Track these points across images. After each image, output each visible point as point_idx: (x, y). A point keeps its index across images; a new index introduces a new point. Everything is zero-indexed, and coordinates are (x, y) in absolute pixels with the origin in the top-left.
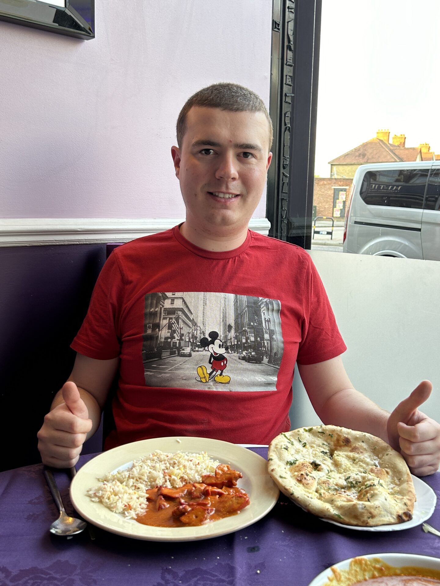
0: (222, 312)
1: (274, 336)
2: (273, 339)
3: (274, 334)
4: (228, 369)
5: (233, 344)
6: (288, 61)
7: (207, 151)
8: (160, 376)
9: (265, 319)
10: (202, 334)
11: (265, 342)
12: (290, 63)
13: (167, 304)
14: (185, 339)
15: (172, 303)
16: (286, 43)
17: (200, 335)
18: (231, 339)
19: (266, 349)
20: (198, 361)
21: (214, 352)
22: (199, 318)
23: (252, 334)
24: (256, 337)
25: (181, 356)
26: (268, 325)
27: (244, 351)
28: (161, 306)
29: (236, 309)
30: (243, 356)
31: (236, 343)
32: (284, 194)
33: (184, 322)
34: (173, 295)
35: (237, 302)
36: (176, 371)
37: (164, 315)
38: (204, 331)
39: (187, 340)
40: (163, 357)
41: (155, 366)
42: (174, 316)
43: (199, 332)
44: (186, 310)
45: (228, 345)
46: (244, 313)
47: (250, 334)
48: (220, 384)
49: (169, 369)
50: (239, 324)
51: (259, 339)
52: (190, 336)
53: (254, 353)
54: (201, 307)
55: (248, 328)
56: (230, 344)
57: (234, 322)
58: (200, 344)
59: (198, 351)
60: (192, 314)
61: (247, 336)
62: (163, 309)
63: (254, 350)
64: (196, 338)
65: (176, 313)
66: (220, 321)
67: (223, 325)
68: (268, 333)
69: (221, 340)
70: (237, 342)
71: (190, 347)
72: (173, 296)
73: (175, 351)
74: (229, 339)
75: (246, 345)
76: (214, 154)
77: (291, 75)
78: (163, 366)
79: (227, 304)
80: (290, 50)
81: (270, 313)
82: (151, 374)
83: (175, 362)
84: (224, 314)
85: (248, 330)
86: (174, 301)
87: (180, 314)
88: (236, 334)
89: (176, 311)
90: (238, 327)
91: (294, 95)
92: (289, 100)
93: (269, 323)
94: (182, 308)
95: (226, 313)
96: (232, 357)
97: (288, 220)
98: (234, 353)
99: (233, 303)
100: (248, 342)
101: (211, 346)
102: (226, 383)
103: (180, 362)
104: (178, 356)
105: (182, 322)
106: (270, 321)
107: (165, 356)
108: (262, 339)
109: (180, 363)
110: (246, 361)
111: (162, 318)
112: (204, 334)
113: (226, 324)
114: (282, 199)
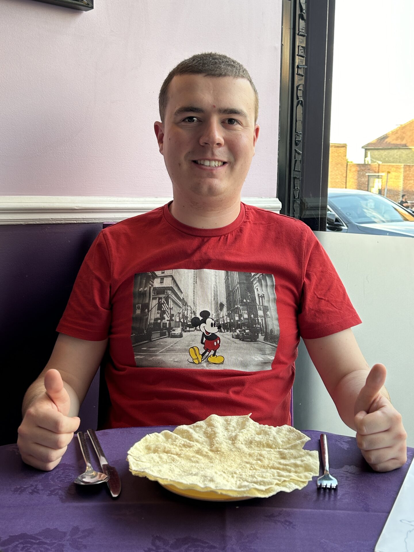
0: (213, 290)
1: (268, 313)
2: (267, 315)
3: (268, 310)
4: (222, 348)
5: (226, 322)
6: (300, 31)
7: (191, 119)
8: (151, 359)
9: (259, 295)
10: (193, 314)
11: (259, 318)
12: (303, 33)
13: (157, 283)
14: (176, 319)
15: (162, 282)
16: (298, 12)
17: (190, 314)
18: (223, 317)
19: (260, 326)
20: (190, 342)
21: (206, 331)
22: (190, 297)
23: (245, 311)
24: (249, 315)
25: (171, 338)
26: (262, 301)
27: (238, 329)
28: (151, 286)
29: (227, 287)
30: (236, 334)
31: (228, 321)
32: (297, 173)
33: (174, 301)
34: (162, 273)
35: (228, 279)
36: (167, 353)
37: (153, 294)
38: (195, 310)
39: (178, 320)
40: (153, 339)
41: (145, 349)
42: (164, 296)
43: (189, 312)
44: (176, 289)
45: (220, 323)
46: (236, 290)
47: (243, 311)
48: (214, 365)
49: (160, 352)
50: (230, 301)
51: (252, 316)
52: (181, 316)
53: (248, 331)
54: (192, 286)
55: (240, 305)
56: (223, 322)
57: (226, 300)
58: (191, 323)
59: (189, 331)
60: (182, 293)
61: (240, 313)
62: (152, 288)
63: (248, 328)
64: (187, 318)
65: (165, 292)
66: (212, 299)
67: (215, 303)
68: (262, 309)
69: (213, 318)
70: (230, 320)
71: (181, 327)
72: (163, 275)
73: (166, 332)
74: (221, 317)
75: (239, 323)
76: (197, 122)
77: (304, 45)
78: (153, 349)
79: (218, 281)
80: (303, 19)
81: (264, 288)
82: (142, 357)
83: (166, 343)
84: (215, 292)
85: (241, 307)
86: (163, 280)
87: (170, 293)
88: (228, 312)
89: (166, 291)
90: (230, 305)
91: (307, 67)
92: (301, 72)
93: (263, 298)
94: (172, 287)
95: (217, 291)
96: (225, 336)
97: (301, 200)
98: (227, 331)
99: (224, 281)
100: (241, 319)
101: (203, 325)
102: (219, 364)
103: (171, 343)
104: (168, 337)
105: (172, 301)
106: (264, 297)
107: (155, 338)
108: (256, 315)
109: (171, 345)
110: (240, 340)
111: (151, 298)
112: (195, 313)
113: (218, 303)
114: (294, 178)
